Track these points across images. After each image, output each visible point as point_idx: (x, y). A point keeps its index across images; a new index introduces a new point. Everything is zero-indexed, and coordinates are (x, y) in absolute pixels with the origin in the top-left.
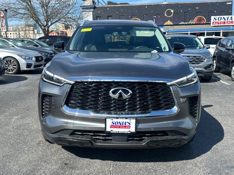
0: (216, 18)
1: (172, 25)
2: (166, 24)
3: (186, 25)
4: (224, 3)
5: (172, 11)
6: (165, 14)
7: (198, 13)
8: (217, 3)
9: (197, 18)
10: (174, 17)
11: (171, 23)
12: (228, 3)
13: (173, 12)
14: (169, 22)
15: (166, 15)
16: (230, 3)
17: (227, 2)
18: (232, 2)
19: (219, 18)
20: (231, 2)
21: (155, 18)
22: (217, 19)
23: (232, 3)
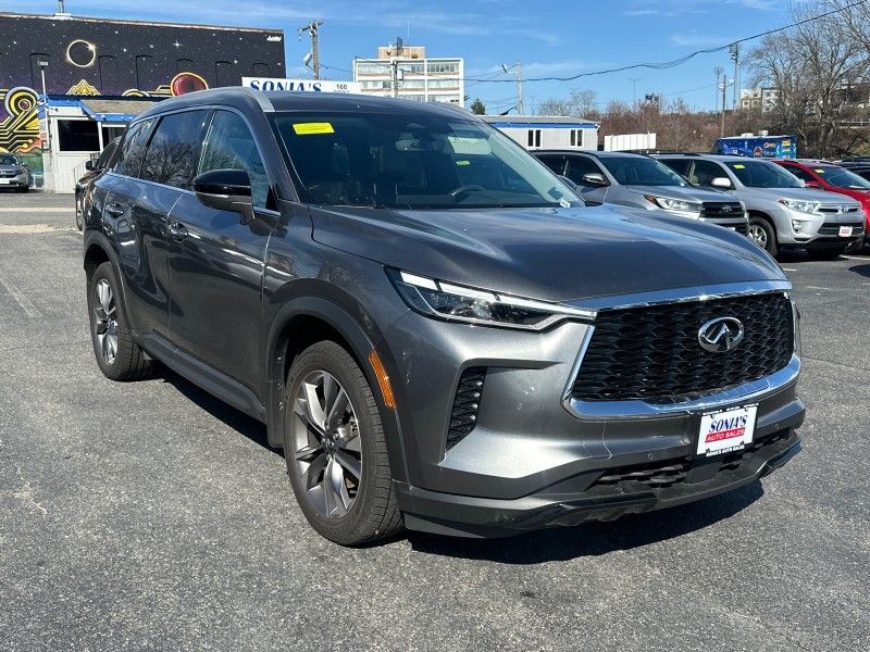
0: (255, 83)
1: (97, 97)
2: (73, 90)
3: (144, 98)
4: (258, 38)
5: (92, 47)
6: (65, 57)
7: (182, 62)
8: (239, 33)
9: (180, 80)
10: (100, 70)
11: (94, 91)
12: (269, 39)
13: (96, 50)
14: (83, 87)
15: (69, 59)
16: (278, 39)
17: (269, 34)
18: (282, 35)
19: (265, 85)
20: (279, 35)
21: (43, 67)
22: (261, 87)
23: (283, 39)
